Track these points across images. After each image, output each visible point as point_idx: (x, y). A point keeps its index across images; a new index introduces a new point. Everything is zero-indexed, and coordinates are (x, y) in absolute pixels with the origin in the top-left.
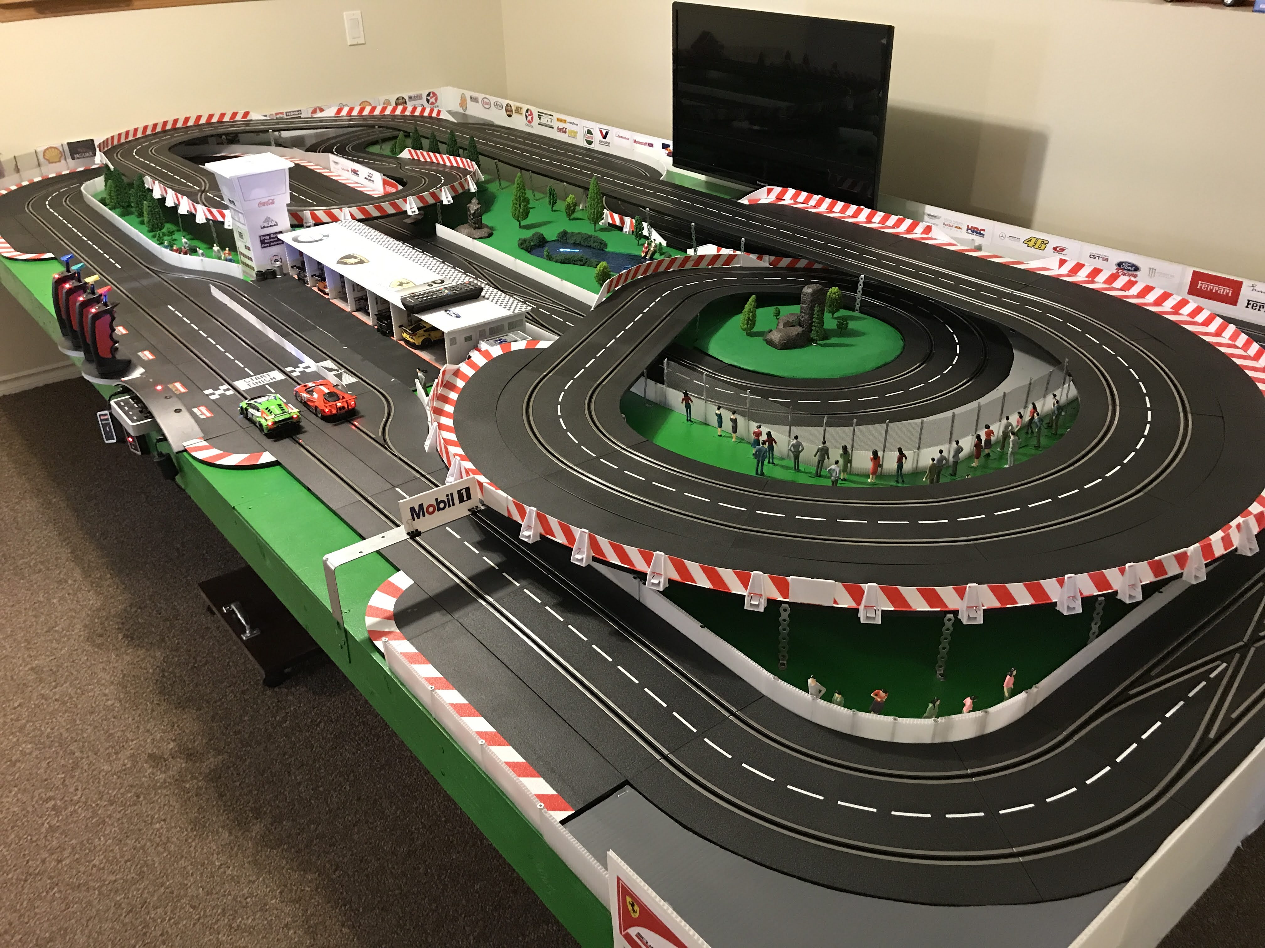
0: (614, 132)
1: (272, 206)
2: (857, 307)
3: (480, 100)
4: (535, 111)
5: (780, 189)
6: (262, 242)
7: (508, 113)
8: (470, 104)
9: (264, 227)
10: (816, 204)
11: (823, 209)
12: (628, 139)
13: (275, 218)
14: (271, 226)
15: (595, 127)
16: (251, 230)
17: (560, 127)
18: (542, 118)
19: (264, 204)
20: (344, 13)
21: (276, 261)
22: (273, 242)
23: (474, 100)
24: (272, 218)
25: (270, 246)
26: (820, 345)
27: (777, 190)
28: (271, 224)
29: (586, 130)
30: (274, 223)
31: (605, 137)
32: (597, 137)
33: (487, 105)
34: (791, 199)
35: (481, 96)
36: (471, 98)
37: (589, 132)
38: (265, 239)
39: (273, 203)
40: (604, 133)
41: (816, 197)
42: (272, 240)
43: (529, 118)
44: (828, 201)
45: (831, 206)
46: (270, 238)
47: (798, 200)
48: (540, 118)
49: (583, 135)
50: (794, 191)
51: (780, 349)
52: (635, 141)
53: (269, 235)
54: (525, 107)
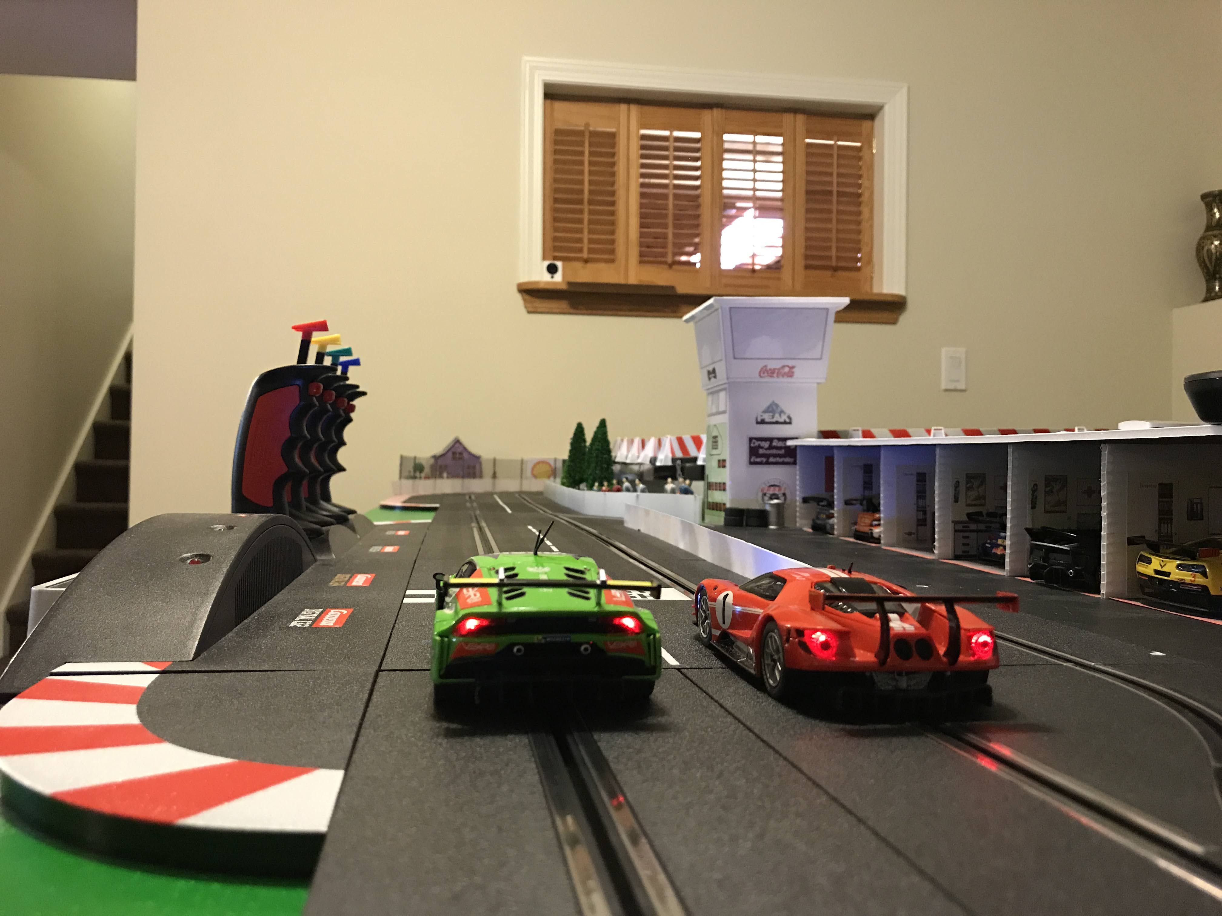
1: (786, 380)
6: (754, 452)
9: (763, 422)
13: (789, 407)
14: (777, 423)
16: (736, 421)
19: (771, 373)
21: (774, 496)
22: (775, 456)
24: (783, 405)
25: (768, 463)
28: (777, 418)
30: (784, 418)
38: (760, 447)
39: (790, 375)
42: (774, 452)
46: (771, 447)
53: (771, 440)
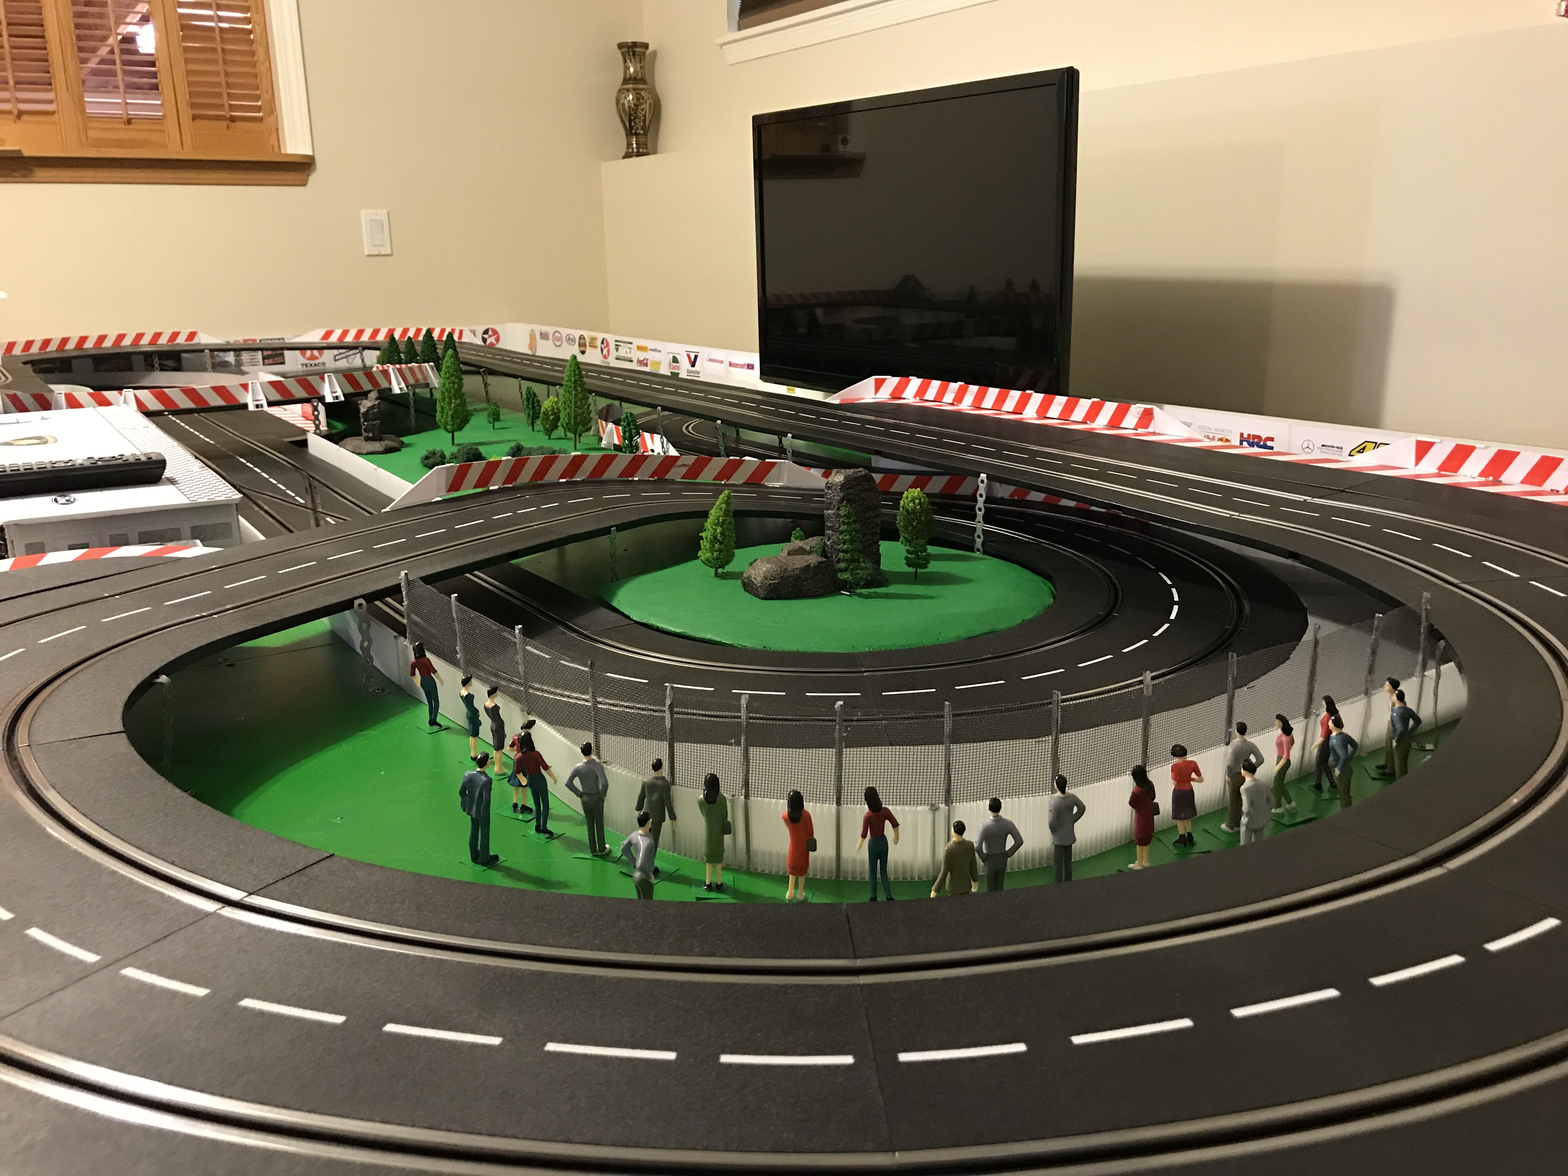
0: (704, 353)
2: (979, 542)
3: (551, 336)
4: (611, 339)
5: (897, 379)
7: (582, 349)
8: (539, 341)
10: (954, 400)
11: (966, 405)
12: (721, 362)
15: (681, 350)
17: (641, 358)
18: (620, 348)
20: (362, 212)
23: (544, 336)
26: (860, 595)
27: (892, 381)
29: (671, 356)
31: (693, 365)
32: (685, 364)
33: (558, 340)
34: (915, 397)
35: (550, 330)
36: (541, 334)
37: (675, 360)
40: (693, 358)
41: (954, 386)
43: (605, 351)
44: (973, 389)
45: (979, 399)
47: (925, 398)
48: (617, 350)
49: (667, 366)
50: (920, 380)
51: (766, 598)
52: (731, 364)
54: (600, 336)
